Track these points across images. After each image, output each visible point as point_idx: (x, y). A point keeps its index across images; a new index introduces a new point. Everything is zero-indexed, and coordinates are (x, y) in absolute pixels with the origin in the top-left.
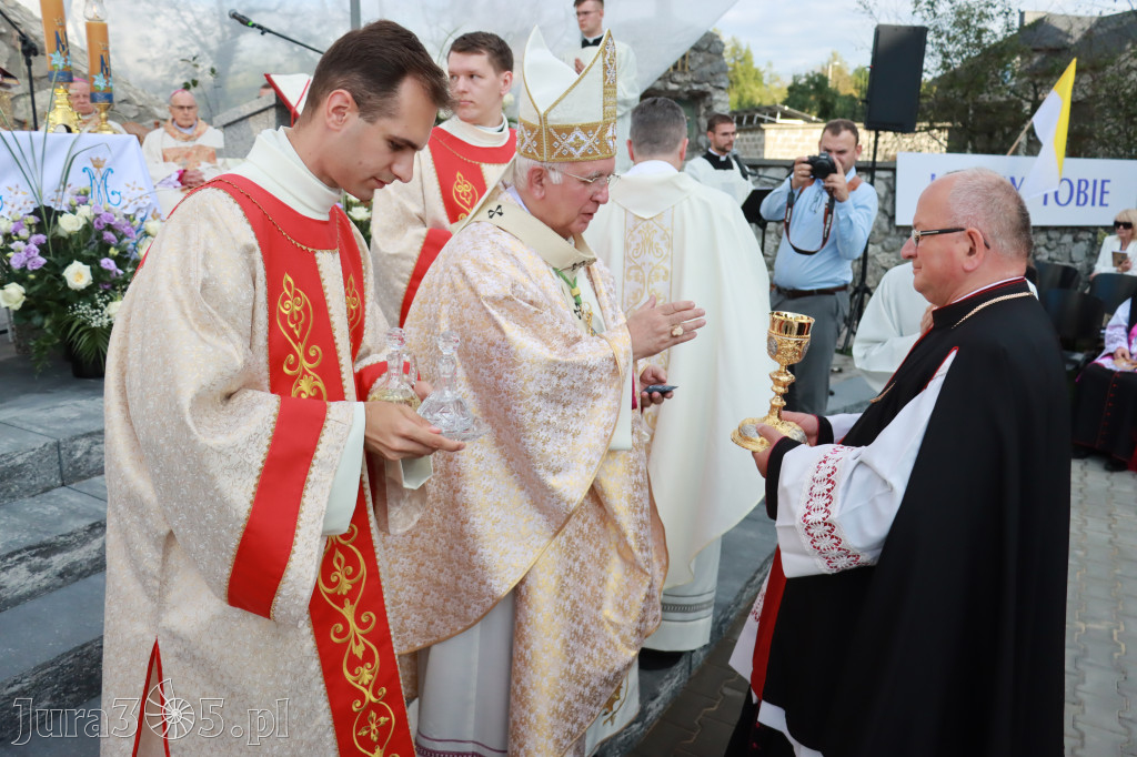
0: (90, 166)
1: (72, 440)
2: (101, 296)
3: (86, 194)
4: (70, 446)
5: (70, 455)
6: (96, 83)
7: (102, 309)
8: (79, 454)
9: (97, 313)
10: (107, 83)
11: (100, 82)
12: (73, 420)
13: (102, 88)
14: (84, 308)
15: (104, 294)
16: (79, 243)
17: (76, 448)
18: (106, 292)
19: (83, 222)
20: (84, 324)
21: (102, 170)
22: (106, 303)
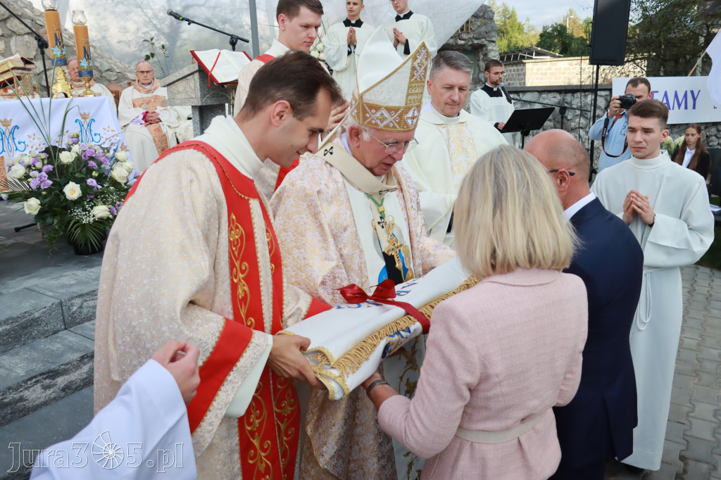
0: (80, 118)
1: (69, 300)
2: (88, 203)
3: (78, 136)
4: (69, 304)
5: (69, 309)
6: (82, 64)
7: (89, 212)
8: (75, 309)
9: (86, 214)
10: (89, 64)
11: (84, 64)
12: (72, 285)
13: (86, 67)
14: (78, 211)
15: (90, 201)
16: (74, 169)
17: (72, 305)
18: (91, 200)
19: (74, 155)
20: (78, 221)
21: (88, 121)
22: (92, 207)
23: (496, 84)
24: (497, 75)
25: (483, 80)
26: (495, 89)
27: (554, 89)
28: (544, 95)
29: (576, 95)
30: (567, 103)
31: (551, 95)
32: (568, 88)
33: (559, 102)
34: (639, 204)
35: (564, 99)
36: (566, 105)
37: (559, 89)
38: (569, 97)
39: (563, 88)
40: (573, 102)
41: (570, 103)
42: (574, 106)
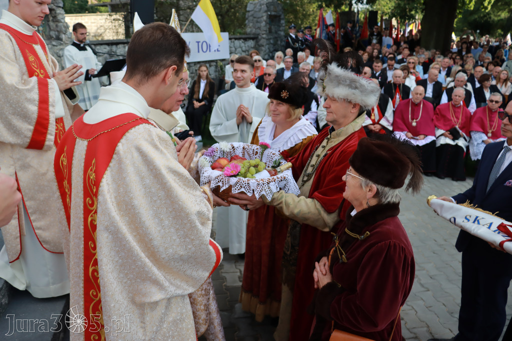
23: (81, 42)
24: (83, 36)
25: (54, 36)
26: (82, 45)
27: (105, 42)
28: (98, 47)
29: (118, 46)
30: (113, 52)
31: (103, 47)
32: (113, 42)
33: (108, 52)
34: (245, 111)
35: (111, 50)
36: (113, 53)
37: (108, 42)
38: (114, 48)
39: (110, 42)
40: (118, 51)
41: (116, 52)
42: (118, 54)
